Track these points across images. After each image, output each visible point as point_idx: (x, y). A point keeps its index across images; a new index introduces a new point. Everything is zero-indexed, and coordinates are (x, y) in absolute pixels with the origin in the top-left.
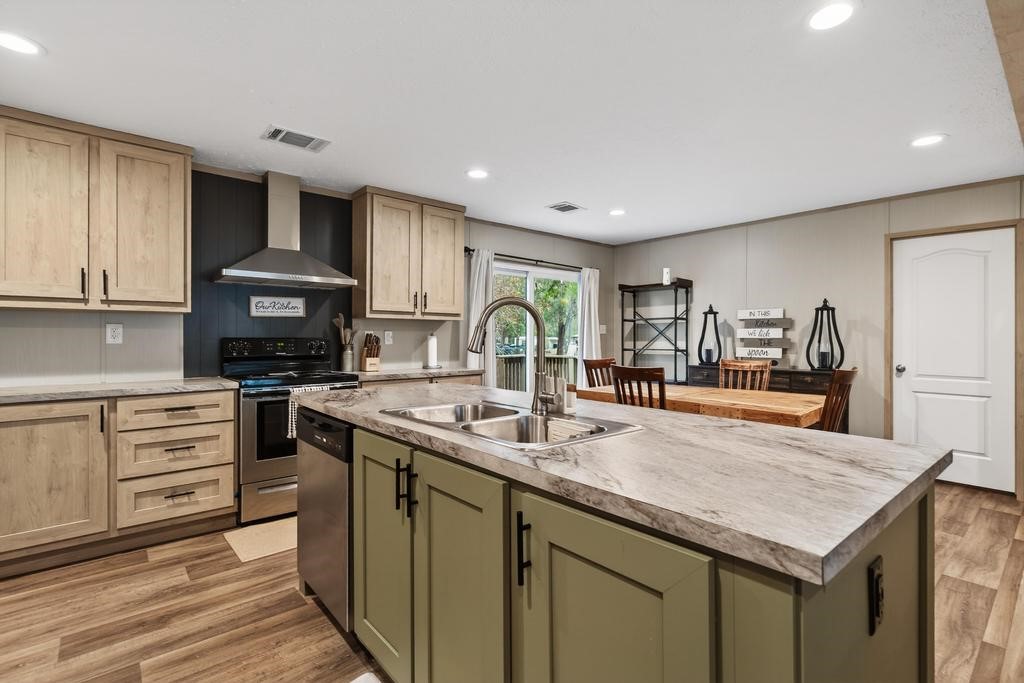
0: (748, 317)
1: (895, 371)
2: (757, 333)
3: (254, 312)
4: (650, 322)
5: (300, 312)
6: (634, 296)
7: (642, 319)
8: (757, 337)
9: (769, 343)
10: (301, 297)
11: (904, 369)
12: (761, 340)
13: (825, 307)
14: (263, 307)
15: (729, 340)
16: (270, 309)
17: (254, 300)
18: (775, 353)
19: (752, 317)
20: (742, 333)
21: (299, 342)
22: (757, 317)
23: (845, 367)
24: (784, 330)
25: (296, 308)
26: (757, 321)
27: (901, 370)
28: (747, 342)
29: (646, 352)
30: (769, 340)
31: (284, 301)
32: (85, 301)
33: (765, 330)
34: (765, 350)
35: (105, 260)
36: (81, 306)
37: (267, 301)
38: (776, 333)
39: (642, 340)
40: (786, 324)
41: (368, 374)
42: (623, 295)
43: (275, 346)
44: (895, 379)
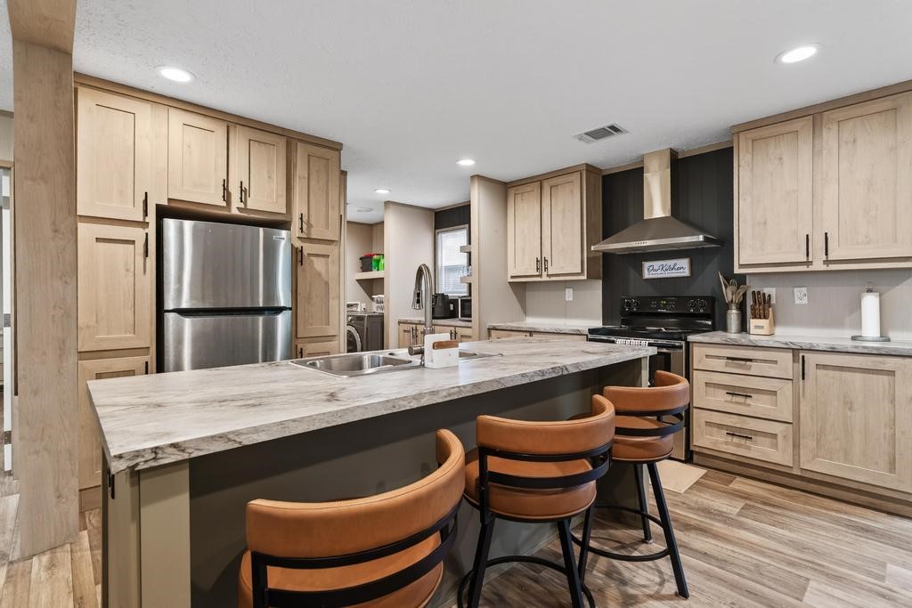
3: (647, 275)
5: (686, 273)
10: (686, 257)
14: (653, 270)
16: (659, 272)
17: (646, 265)
21: (682, 300)
25: (682, 268)
31: (671, 263)
37: (657, 264)
41: (752, 337)
43: (658, 304)
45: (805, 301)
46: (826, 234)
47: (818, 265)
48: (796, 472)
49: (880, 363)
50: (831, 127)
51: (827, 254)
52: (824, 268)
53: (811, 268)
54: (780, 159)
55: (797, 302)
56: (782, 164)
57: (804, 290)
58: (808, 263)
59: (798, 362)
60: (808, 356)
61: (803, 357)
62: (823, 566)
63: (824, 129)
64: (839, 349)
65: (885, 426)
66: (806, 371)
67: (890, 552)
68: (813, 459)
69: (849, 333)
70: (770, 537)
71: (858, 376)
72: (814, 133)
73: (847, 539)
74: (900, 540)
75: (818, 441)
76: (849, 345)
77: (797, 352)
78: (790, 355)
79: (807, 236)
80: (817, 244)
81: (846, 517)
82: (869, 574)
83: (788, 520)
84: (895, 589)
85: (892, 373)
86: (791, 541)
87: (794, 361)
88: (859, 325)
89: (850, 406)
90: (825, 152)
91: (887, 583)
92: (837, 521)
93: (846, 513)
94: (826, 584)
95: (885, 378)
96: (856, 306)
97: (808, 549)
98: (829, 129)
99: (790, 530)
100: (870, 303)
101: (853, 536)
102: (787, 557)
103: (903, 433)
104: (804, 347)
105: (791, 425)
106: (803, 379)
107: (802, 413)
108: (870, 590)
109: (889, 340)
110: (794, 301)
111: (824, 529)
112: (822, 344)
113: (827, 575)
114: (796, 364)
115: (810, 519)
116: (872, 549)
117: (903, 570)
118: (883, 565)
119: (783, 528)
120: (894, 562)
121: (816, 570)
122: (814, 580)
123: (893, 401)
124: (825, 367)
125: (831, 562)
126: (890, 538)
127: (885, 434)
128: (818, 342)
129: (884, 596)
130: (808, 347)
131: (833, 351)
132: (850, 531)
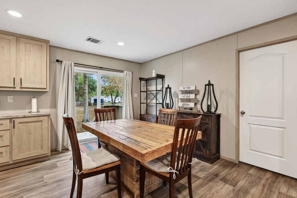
0: (183, 89)
1: (240, 114)
2: (186, 96)
4: (152, 92)
6: (147, 82)
7: (149, 91)
8: (186, 98)
9: (189, 100)
11: (244, 113)
12: (187, 99)
13: (209, 84)
15: (177, 99)
18: (192, 105)
19: (184, 90)
20: (181, 96)
22: (186, 89)
23: (218, 112)
24: (196, 95)
26: (186, 91)
27: (243, 113)
28: (183, 100)
29: (151, 104)
30: (190, 99)
33: (188, 95)
34: (188, 103)
38: (192, 96)
39: (149, 99)
40: (196, 92)
42: (141, 82)
44: (241, 117)
45: (12, 101)
46: (21, 78)
47: (18, 89)
48: (11, 162)
49: (39, 119)
50: (23, 43)
51: (21, 85)
52: (20, 90)
53: (15, 89)
54: (3, 48)
55: (9, 101)
56: (3, 50)
57: (12, 97)
58: (14, 88)
59: (12, 123)
60: (15, 120)
61: (14, 121)
62: (26, 189)
63: (20, 44)
64: (27, 116)
65: (40, 137)
66: (15, 125)
67: (44, 172)
68: (18, 155)
69: (27, 111)
70: (5, 191)
71: (32, 124)
72: (16, 43)
73: (32, 176)
74: (45, 168)
75: (19, 149)
76: (30, 115)
77: (11, 119)
78: (9, 121)
79: (14, 78)
80: (18, 81)
81: (30, 169)
82: (40, 182)
83: (10, 181)
84: (47, 182)
85: (41, 121)
86: (13, 188)
87: (10, 123)
88: (31, 108)
89: (30, 134)
90: (20, 51)
91: (45, 181)
92: (28, 172)
93: (29, 168)
94: (29, 194)
95: (40, 123)
96: (30, 102)
97: (20, 186)
98: (22, 44)
99: (12, 184)
100: (34, 101)
101: (33, 174)
102: (13, 194)
103: (45, 137)
104: (14, 117)
105: (9, 146)
106: (14, 128)
107: (13, 141)
108: (41, 186)
109: (39, 112)
110: (7, 101)
111: (24, 176)
112: (21, 115)
113: (28, 191)
114: (11, 124)
115: (18, 176)
116: (38, 174)
117: (48, 175)
118: (43, 177)
119: (9, 185)
120: (45, 175)
121: (24, 191)
122: (24, 195)
123: (42, 129)
124: (22, 123)
125: (28, 186)
126: (43, 168)
127: (40, 139)
128: (20, 115)
129: (45, 186)
130: (16, 117)
131: (25, 117)
132: (32, 173)
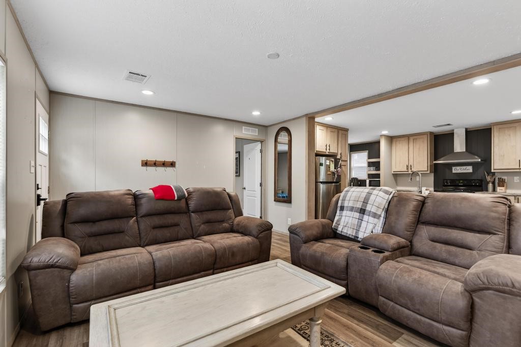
3: (454, 172)
5: (471, 171)
10: (471, 166)
14: (456, 170)
17: (454, 168)
21: (469, 180)
25: (469, 169)
31: (465, 167)
32: (408, 171)
35: (411, 163)
36: (407, 173)
37: (458, 168)
43: (459, 182)
61: (518, 198)
110: (514, 181)
